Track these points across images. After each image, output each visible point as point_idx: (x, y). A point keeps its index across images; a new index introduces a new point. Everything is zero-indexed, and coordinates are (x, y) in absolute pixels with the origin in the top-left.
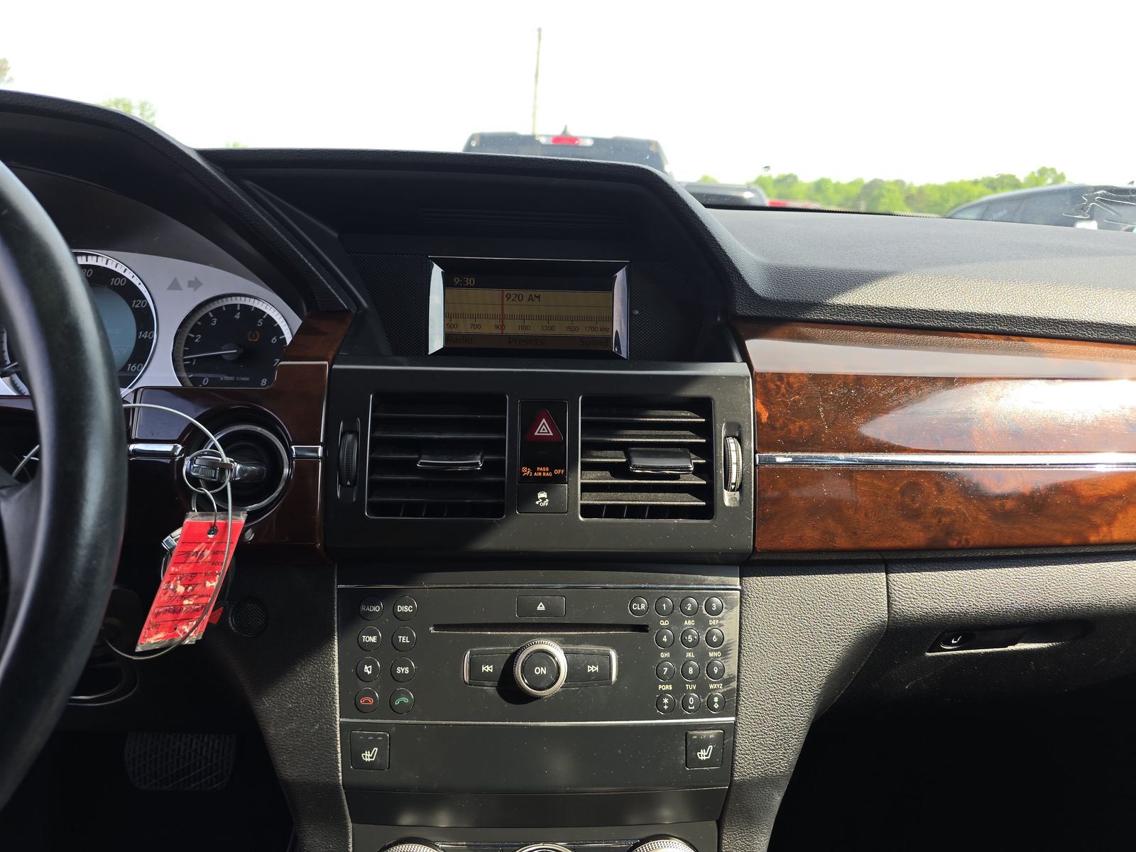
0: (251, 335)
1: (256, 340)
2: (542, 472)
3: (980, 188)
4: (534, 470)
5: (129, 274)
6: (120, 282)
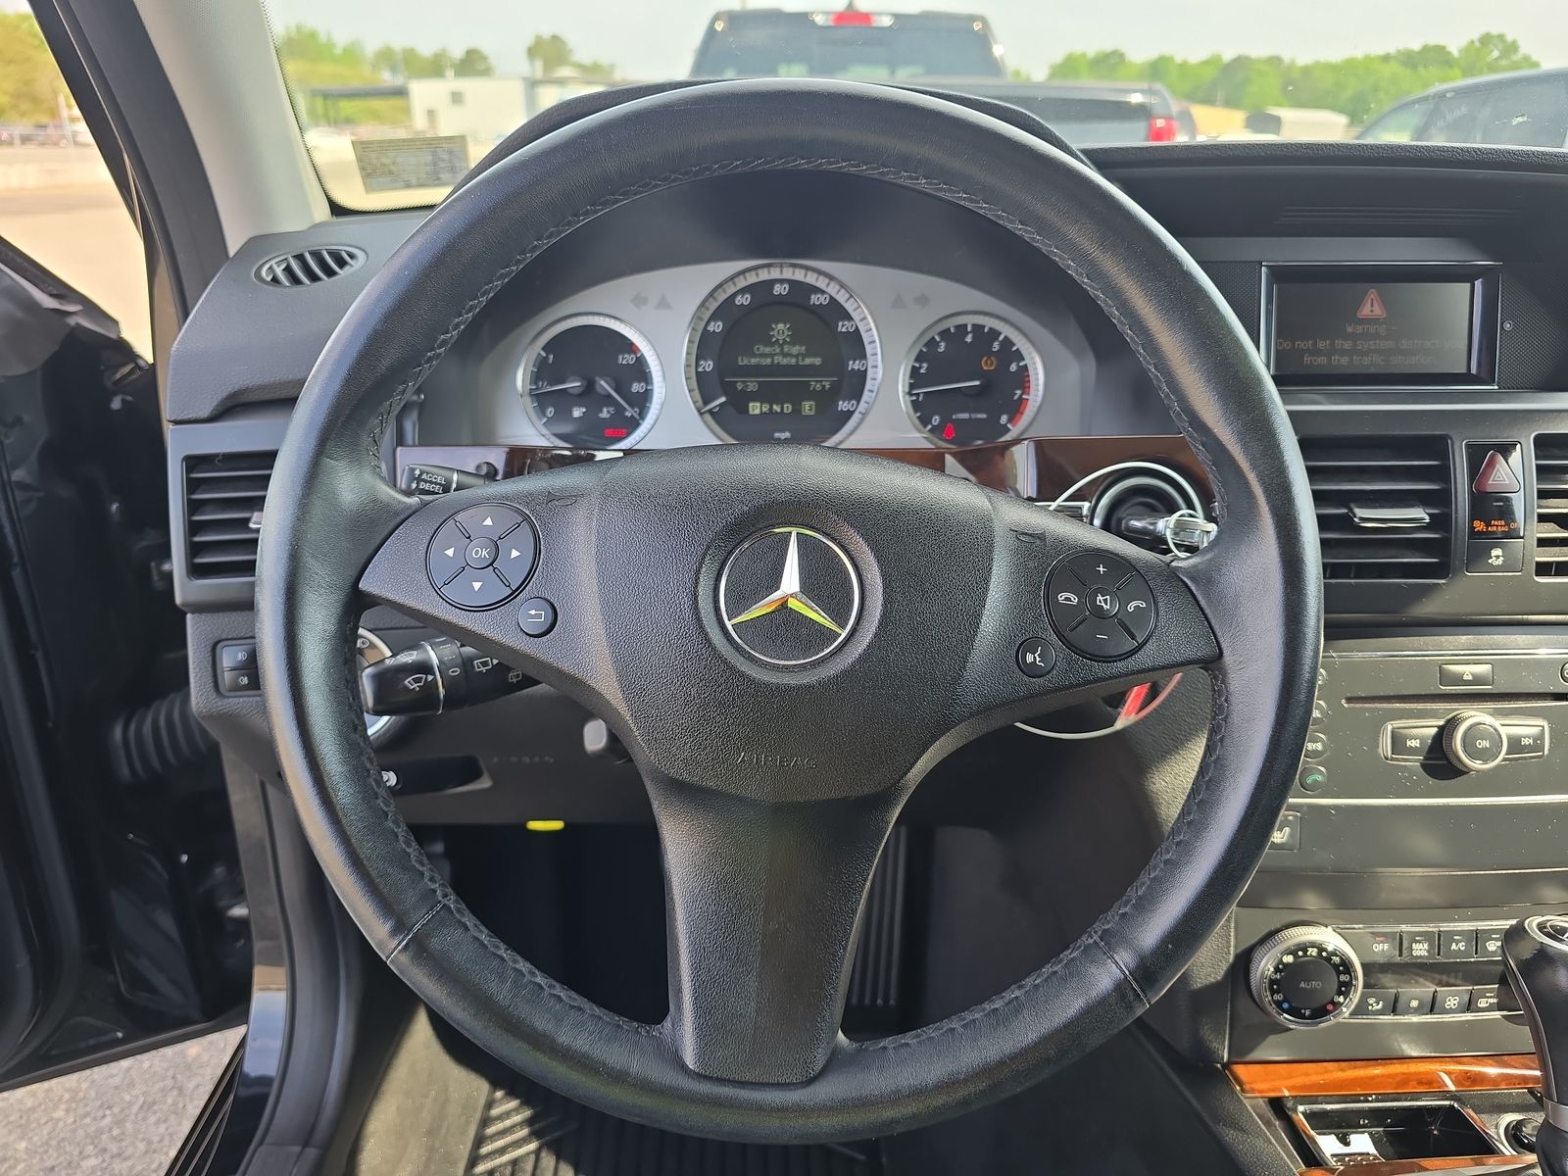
0: (986, 362)
1: (992, 368)
2: (1497, 526)
3: (1393, 68)
4: (1488, 525)
5: (833, 290)
6: (822, 299)
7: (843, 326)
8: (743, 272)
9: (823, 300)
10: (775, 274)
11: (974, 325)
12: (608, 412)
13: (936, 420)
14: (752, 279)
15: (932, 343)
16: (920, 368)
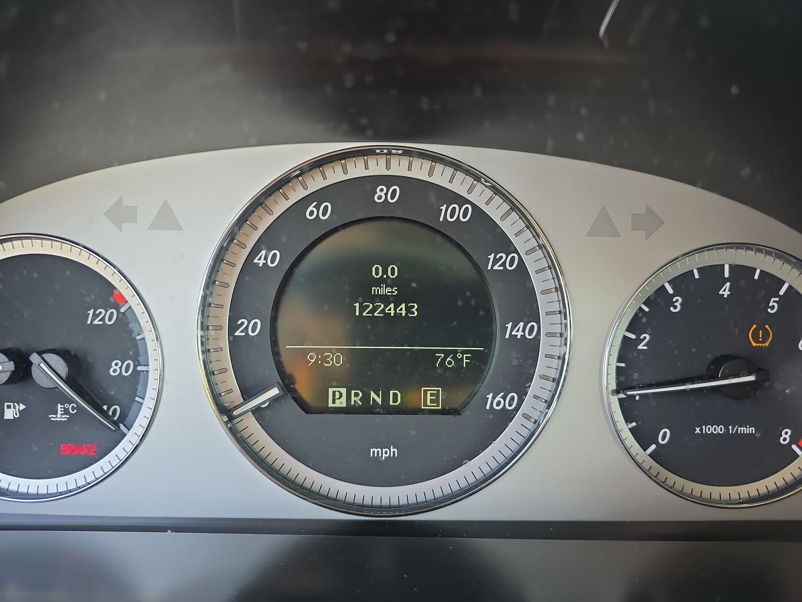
5: (480, 196)
6: (459, 213)
7: (496, 261)
8: (320, 163)
9: (461, 214)
10: (376, 167)
11: (734, 268)
12: (66, 411)
13: (665, 436)
14: (335, 175)
15: (659, 299)
16: (639, 341)
